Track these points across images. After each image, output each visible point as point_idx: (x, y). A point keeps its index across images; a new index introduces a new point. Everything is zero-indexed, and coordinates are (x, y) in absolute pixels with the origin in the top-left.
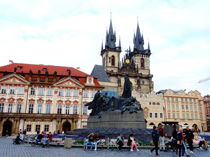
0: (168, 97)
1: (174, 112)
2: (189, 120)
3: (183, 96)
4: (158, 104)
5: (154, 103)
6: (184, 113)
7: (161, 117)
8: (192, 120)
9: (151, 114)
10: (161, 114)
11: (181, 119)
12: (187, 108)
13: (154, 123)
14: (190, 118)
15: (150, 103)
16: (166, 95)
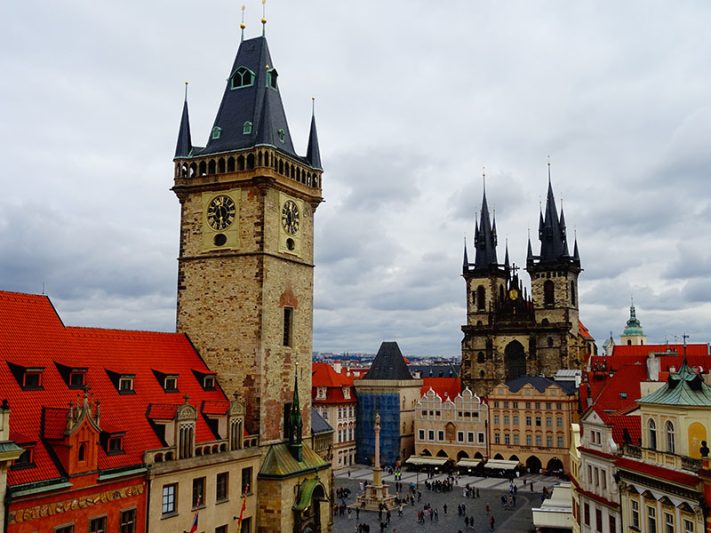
0: (496, 401)
1: (507, 432)
2: (540, 448)
3: (530, 398)
4: (476, 415)
5: (467, 414)
6: (529, 433)
7: (481, 440)
8: (548, 448)
9: (461, 434)
10: (481, 436)
11: (522, 447)
12: (538, 423)
13: (466, 451)
14: (544, 445)
15: (460, 414)
16: (492, 397)
